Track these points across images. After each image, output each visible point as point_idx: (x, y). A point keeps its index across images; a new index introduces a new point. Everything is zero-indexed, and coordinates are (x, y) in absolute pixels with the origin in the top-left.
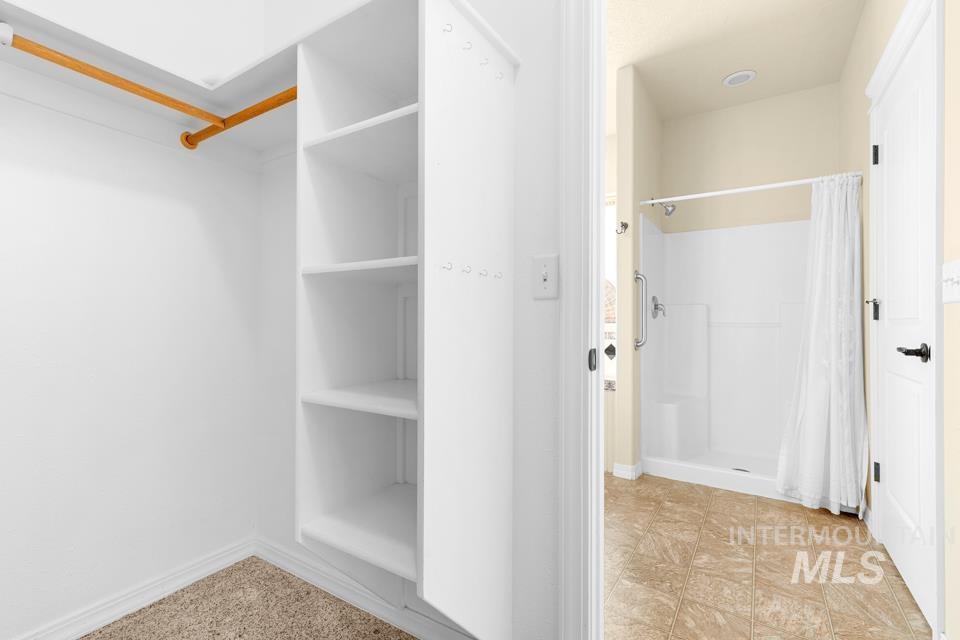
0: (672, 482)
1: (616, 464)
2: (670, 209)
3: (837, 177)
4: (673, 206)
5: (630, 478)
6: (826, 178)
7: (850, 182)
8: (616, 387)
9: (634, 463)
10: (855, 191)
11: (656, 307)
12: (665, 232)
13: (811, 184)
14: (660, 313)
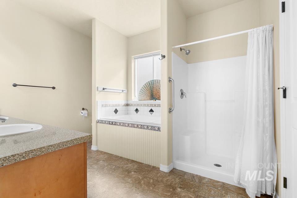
0: (185, 173)
1: (161, 165)
2: (188, 51)
3: (261, 28)
4: (189, 50)
5: (166, 172)
6: (255, 29)
7: (268, 29)
8: (161, 130)
9: (168, 164)
10: (270, 34)
11: (182, 94)
12: (188, 63)
13: (247, 33)
14: (184, 96)
